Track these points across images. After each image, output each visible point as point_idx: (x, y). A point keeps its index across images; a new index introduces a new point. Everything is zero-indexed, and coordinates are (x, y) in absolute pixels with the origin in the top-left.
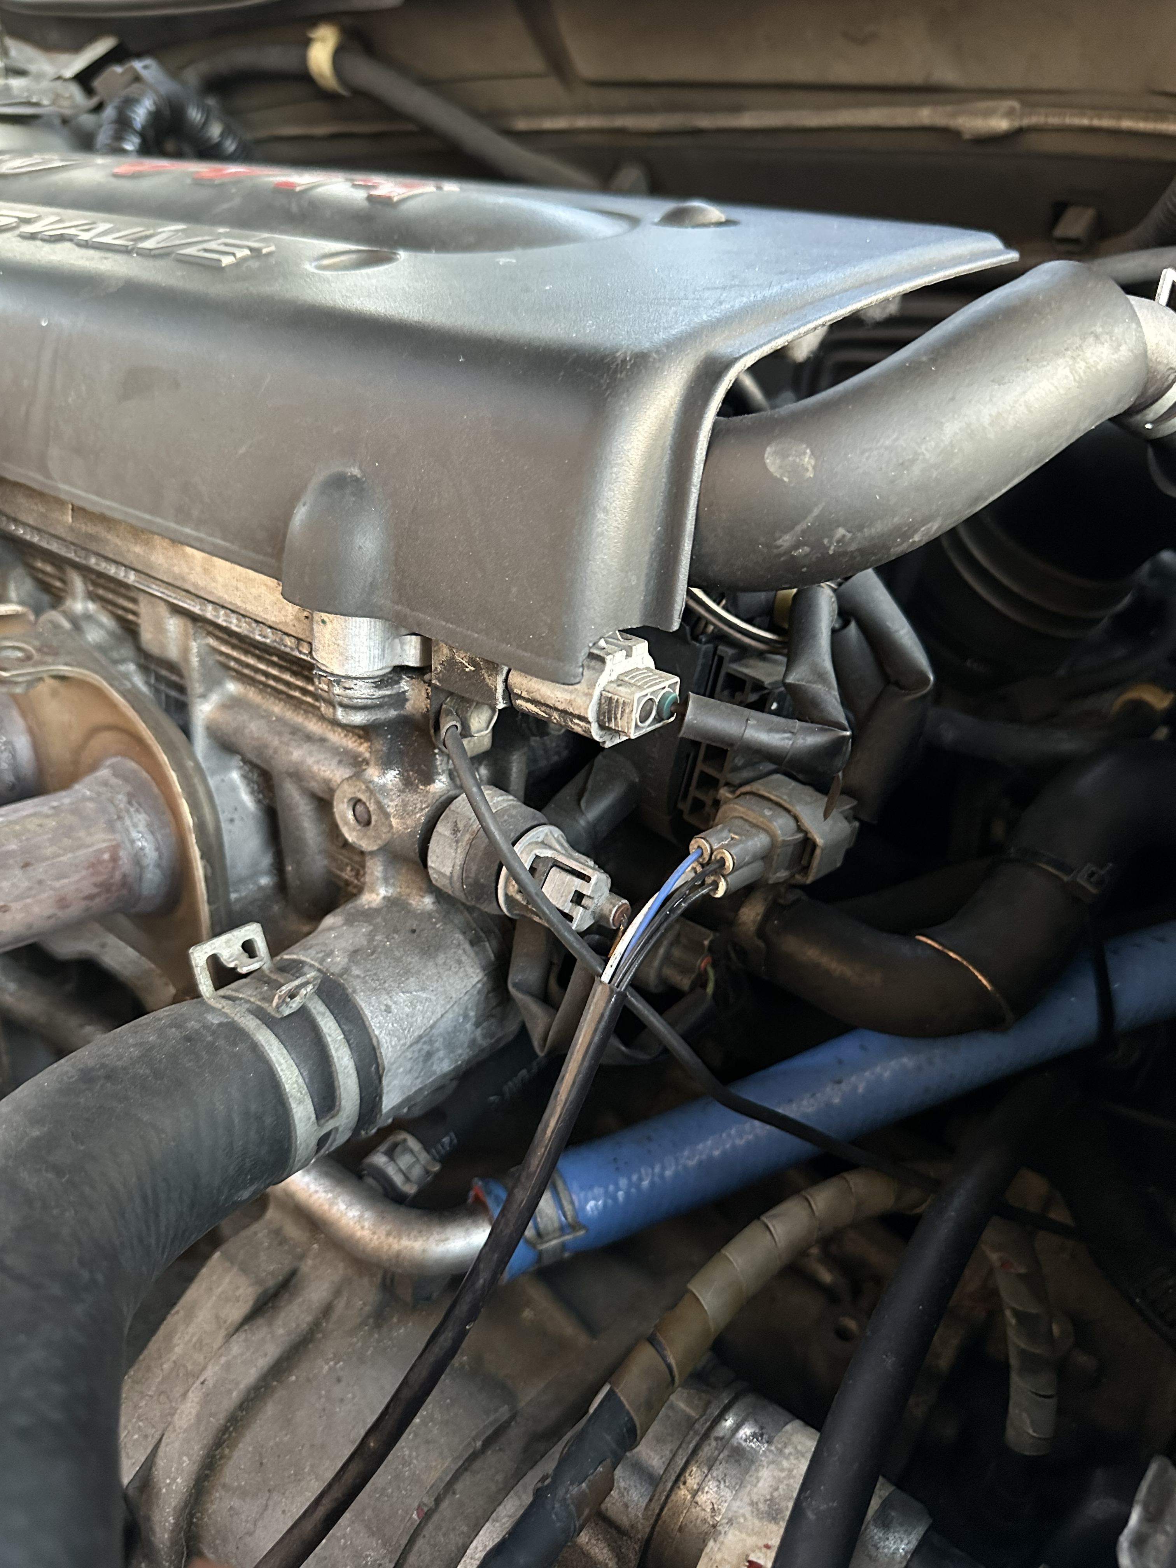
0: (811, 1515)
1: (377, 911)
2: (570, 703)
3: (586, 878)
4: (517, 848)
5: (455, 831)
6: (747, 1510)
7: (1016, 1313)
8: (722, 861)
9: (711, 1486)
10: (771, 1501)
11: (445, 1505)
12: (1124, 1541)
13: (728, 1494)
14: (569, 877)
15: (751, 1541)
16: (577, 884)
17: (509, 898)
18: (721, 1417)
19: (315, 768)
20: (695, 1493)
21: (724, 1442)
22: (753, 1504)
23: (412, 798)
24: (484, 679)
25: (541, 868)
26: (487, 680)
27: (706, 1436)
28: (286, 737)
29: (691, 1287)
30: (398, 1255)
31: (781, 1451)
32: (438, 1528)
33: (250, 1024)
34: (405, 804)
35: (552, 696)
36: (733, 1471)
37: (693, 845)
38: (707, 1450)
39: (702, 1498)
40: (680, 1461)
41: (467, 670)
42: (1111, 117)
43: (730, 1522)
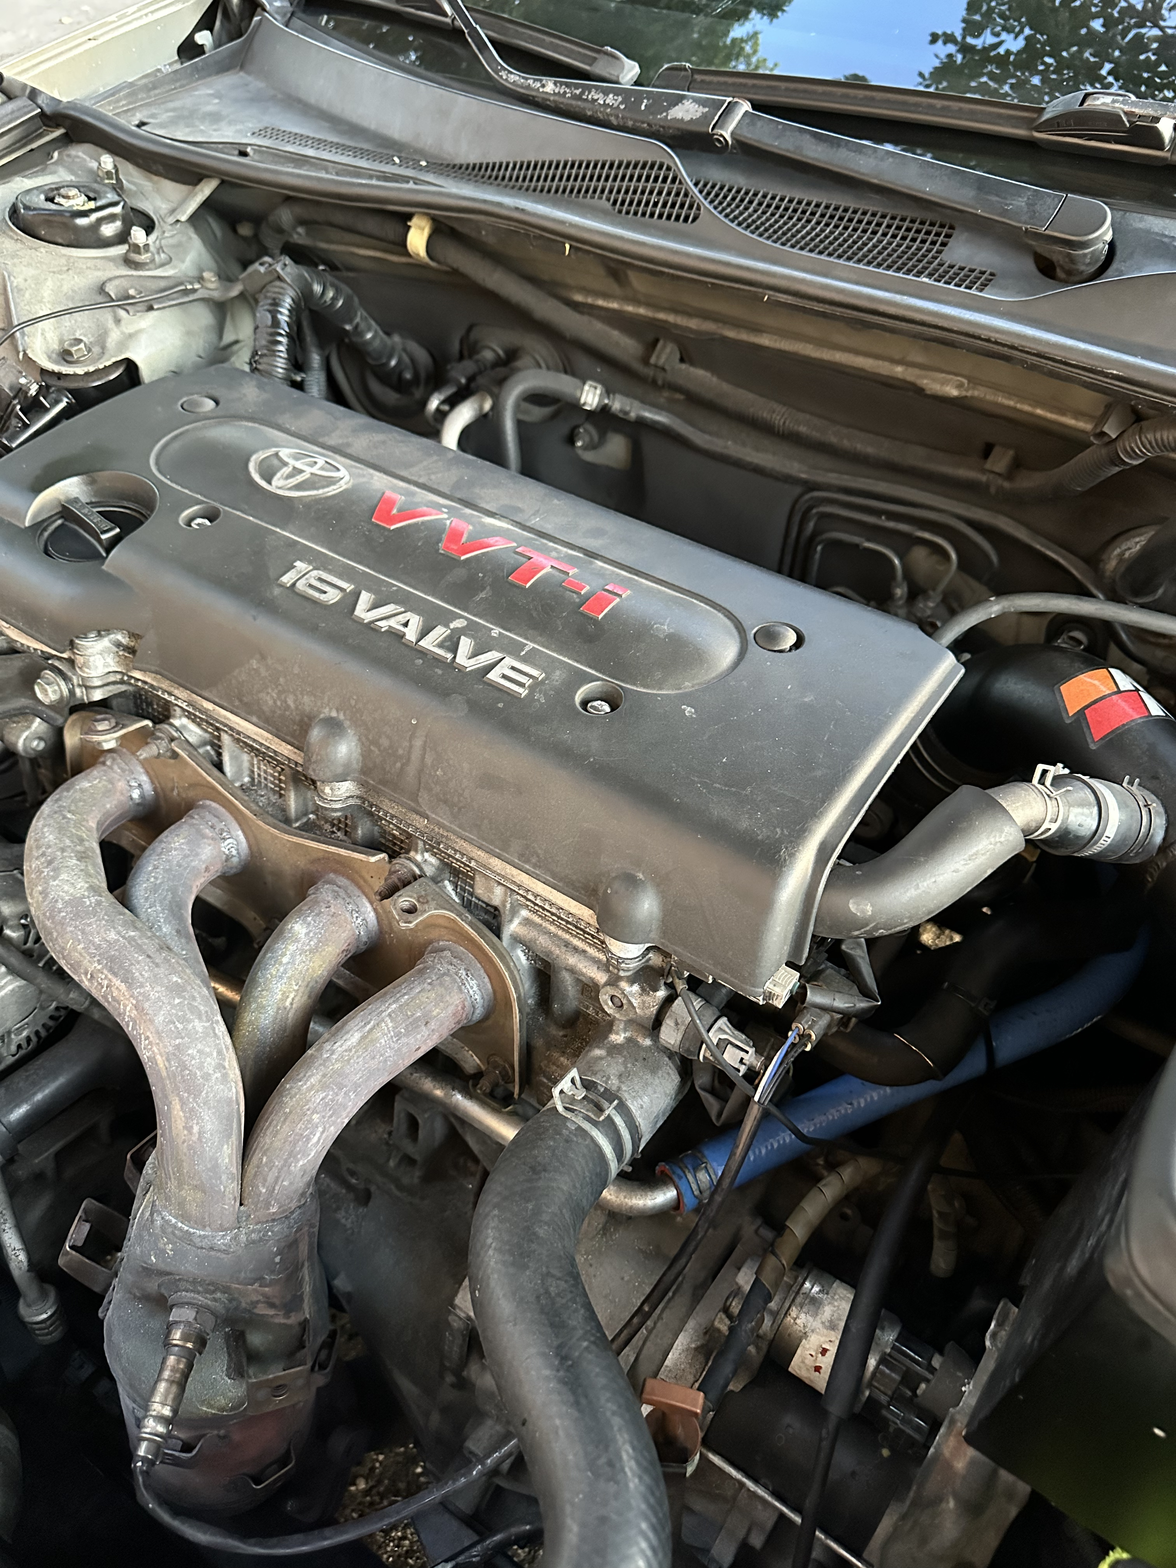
0: (853, 1330)
1: (621, 1045)
3: (747, 1052)
4: (710, 1034)
5: (677, 1024)
6: (820, 1326)
7: (939, 1213)
8: (810, 1036)
9: (803, 1316)
10: (831, 1321)
11: (659, 1325)
12: (988, 1335)
13: (810, 1319)
14: (737, 1051)
15: (823, 1339)
16: (742, 1054)
17: (704, 1057)
18: (804, 1283)
19: (584, 970)
20: (795, 1319)
21: (807, 1295)
22: (823, 1323)
23: (647, 999)
25: (722, 1045)
27: (798, 1293)
28: (564, 949)
29: (788, 1223)
30: (631, 1207)
31: (833, 1298)
32: (656, 1336)
33: (586, 1126)
34: (644, 1002)
36: (812, 1308)
37: (794, 1026)
38: (799, 1300)
39: (798, 1321)
40: (787, 1305)
42: (1030, 405)
43: (813, 1331)
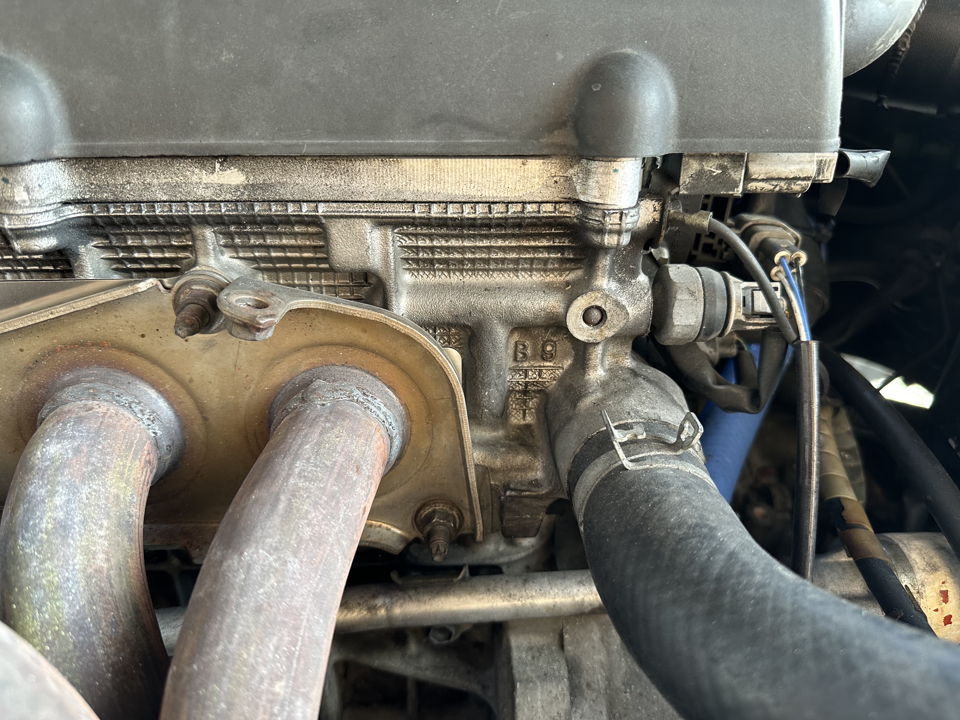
2: (801, 170)
8: (798, 259)
10: (928, 564)
13: (911, 575)
24: (730, 175)
25: (746, 295)
26: (733, 176)
31: (904, 544)
35: (786, 170)
36: (904, 565)
41: (715, 174)
43: (922, 585)
